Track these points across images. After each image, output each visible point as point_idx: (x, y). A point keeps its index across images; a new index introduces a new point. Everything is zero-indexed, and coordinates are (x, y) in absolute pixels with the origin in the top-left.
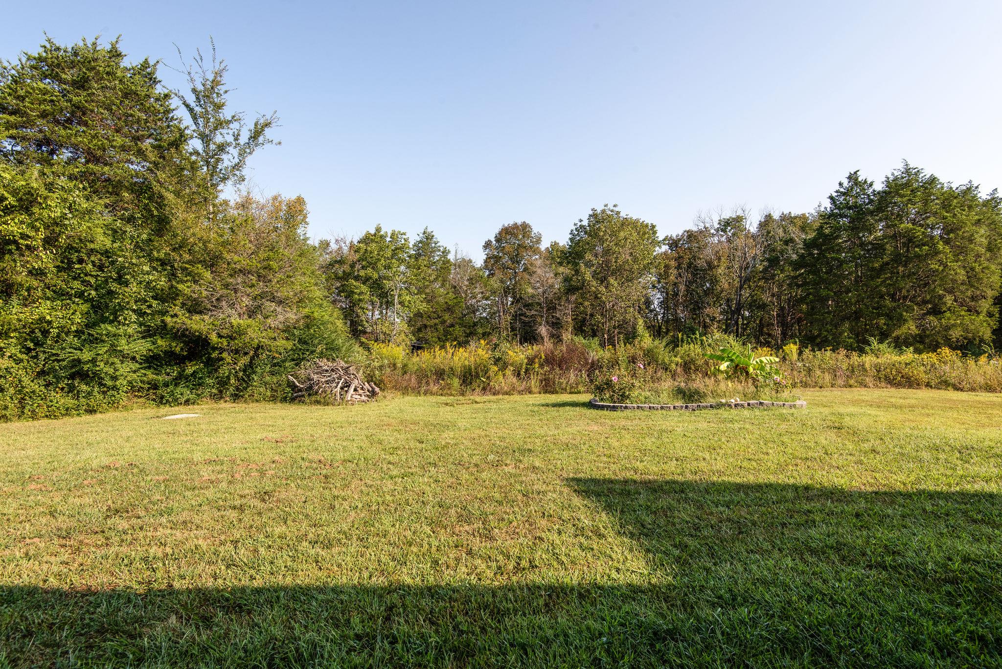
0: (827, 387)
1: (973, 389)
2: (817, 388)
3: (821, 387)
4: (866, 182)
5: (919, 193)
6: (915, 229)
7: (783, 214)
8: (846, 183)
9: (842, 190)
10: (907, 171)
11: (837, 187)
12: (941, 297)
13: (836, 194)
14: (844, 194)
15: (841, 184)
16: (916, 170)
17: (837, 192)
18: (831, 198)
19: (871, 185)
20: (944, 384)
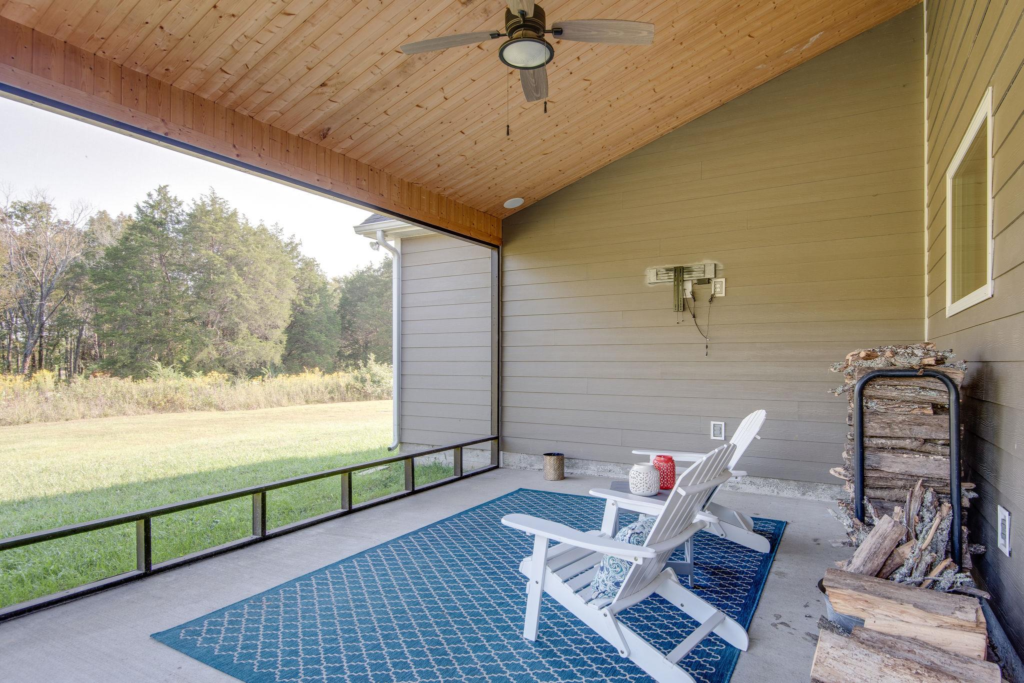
0: (77, 418)
1: (233, 408)
2: (62, 421)
3: (67, 420)
4: (175, 200)
5: (221, 223)
6: (215, 257)
7: (122, 214)
8: (155, 196)
9: (151, 202)
10: (214, 201)
11: (146, 198)
12: (237, 324)
13: (145, 205)
14: (152, 207)
15: (150, 195)
16: (222, 201)
17: (145, 202)
18: (138, 207)
19: (180, 204)
20: (208, 405)
